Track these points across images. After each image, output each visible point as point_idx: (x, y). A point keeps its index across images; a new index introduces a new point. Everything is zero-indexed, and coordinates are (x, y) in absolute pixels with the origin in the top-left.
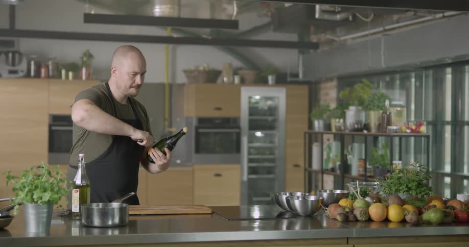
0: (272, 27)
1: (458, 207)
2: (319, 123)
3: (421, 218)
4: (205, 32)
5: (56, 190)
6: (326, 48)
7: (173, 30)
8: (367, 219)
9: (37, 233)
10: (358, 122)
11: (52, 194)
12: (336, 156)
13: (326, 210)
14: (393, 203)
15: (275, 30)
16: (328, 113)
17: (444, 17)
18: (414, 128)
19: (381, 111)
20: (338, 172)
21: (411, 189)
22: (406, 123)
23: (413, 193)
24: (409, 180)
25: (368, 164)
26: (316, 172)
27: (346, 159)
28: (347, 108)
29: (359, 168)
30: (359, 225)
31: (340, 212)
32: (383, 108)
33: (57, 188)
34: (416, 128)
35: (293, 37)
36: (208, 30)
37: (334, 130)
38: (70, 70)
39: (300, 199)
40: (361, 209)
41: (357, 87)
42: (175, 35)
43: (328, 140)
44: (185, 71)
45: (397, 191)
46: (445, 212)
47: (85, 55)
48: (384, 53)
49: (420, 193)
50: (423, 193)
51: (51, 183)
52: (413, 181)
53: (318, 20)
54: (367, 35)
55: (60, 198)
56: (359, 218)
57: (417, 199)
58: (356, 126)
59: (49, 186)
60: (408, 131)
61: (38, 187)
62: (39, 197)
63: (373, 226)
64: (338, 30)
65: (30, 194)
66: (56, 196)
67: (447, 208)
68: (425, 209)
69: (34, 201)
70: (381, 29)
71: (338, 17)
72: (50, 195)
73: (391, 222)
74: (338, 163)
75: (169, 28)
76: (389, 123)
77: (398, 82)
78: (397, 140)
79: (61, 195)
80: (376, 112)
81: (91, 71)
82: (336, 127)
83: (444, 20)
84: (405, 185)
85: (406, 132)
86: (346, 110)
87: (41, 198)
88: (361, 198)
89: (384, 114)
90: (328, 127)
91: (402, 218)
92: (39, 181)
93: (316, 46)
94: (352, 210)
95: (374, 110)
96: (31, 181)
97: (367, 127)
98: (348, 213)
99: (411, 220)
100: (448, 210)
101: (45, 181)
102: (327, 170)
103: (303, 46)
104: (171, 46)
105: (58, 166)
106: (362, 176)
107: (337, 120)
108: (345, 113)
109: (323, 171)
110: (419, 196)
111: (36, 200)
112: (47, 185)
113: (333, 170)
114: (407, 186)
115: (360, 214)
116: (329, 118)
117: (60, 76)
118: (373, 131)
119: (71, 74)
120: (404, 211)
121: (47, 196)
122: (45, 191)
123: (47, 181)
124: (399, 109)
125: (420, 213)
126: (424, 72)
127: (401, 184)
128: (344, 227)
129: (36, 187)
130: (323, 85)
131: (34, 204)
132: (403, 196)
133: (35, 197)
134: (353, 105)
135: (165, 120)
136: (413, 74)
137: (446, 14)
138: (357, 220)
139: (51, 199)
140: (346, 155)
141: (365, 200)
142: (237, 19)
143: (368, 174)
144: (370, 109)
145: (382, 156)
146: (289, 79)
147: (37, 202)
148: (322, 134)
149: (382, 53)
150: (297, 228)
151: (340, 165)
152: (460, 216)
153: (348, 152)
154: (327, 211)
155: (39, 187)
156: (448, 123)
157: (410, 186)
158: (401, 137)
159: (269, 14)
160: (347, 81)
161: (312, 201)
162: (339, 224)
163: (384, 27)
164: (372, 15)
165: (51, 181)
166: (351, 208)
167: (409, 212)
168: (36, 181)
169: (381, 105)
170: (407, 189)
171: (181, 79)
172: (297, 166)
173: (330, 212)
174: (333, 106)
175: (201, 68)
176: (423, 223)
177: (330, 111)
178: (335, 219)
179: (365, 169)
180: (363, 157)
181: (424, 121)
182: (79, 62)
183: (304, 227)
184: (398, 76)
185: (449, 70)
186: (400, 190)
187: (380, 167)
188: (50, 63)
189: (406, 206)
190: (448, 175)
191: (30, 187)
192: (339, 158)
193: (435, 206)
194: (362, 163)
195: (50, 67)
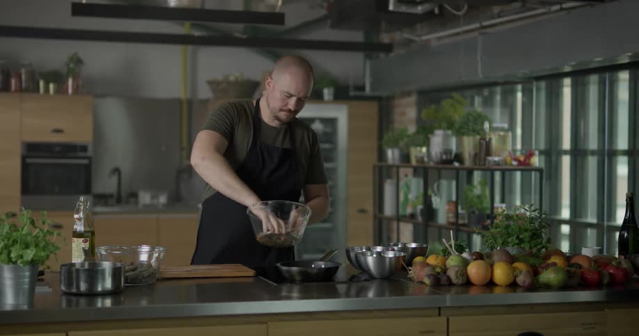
0: (329, 22)
1: (585, 264)
2: (393, 154)
3: (538, 281)
4: (237, 29)
5: (41, 245)
6: (402, 51)
7: (193, 26)
8: (465, 281)
9: (16, 305)
10: (447, 151)
11: (37, 252)
12: (417, 198)
13: (410, 270)
14: (500, 261)
15: (333, 27)
16: (406, 140)
17: (562, 9)
18: (522, 159)
19: (478, 137)
20: (420, 219)
21: (523, 242)
22: (512, 152)
23: (526, 246)
24: (520, 228)
25: (459, 208)
26: (390, 219)
27: (431, 201)
28: (432, 132)
29: (448, 213)
30: (454, 290)
31: (429, 273)
32: (481, 132)
33: (44, 243)
34: (525, 160)
35: (358, 36)
36: (240, 26)
37: (414, 163)
38: (51, 82)
39: (375, 256)
40: (457, 269)
41: (446, 103)
42: (197, 33)
43: (406, 176)
44: (210, 83)
45: (504, 243)
46: (568, 271)
47: (71, 60)
48: (482, 58)
49: (536, 246)
50: (539, 247)
51: (36, 236)
52: (526, 230)
53: (393, 12)
54: (458, 34)
55: (48, 257)
56: (454, 280)
57: (531, 255)
58: (444, 157)
59: (33, 240)
60: (515, 163)
61: (17, 242)
62: (19, 255)
63: (473, 291)
64: (418, 26)
65: (6, 252)
66: (43, 254)
67: (570, 265)
68: (543, 269)
69: (11, 261)
70: (477, 25)
71: (420, 9)
72: (34, 252)
73: (496, 285)
74: (420, 207)
75: (188, 24)
76: (488, 152)
77: (498, 98)
78: (498, 176)
79: (48, 253)
80: (471, 138)
81: (80, 83)
82: (416, 157)
83: (562, 13)
84: (516, 236)
85: (512, 165)
86: (430, 136)
87: (21, 257)
88: (457, 253)
89: (482, 141)
90: (406, 158)
91: (512, 280)
92: (19, 233)
93: (388, 48)
94: (445, 270)
95: (468, 135)
96: (7, 233)
97: (459, 158)
98: (439, 273)
99: (524, 282)
100: (573, 269)
101: (27, 234)
102: (405, 216)
103: (371, 48)
104: (190, 48)
105: (45, 213)
106: (453, 224)
107: (419, 148)
108: (428, 139)
109: (399, 218)
110: (534, 250)
111: (14, 260)
112: (29, 239)
113: (413, 216)
114: (518, 237)
115: (456, 275)
116: (408, 146)
117: (37, 89)
118: (468, 163)
119: (51, 86)
120: (515, 271)
121: (30, 254)
122: (27, 247)
123: (30, 234)
124: (502, 133)
125: (535, 272)
126: (535, 83)
127: (509, 235)
128: (434, 293)
129: (15, 242)
130: (397, 102)
131: (11, 265)
132: (513, 250)
133: (13, 255)
134: (440, 128)
135: (182, 149)
136: (519, 87)
137: (564, 6)
138: (451, 284)
139: (36, 258)
140: (430, 197)
141: (462, 257)
142: (282, 11)
143: (460, 222)
144: (463, 134)
145: (479, 197)
146: (352, 93)
147: (16, 262)
148: (398, 167)
149: (479, 58)
150: (371, 294)
151: (422, 210)
152: (589, 277)
153: (433, 191)
154: (411, 272)
155: (19, 241)
156: (566, 152)
157: (521, 236)
158: (503, 172)
159: (325, 5)
160: (430, 97)
161: (391, 258)
162: (427, 289)
163: (481, 23)
164: (466, 7)
165: (34, 234)
166: (443, 267)
167: (521, 272)
168: (14, 234)
169: (478, 128)
170: (517, 241)
171: (205, 93)
172: (362, 211)
173: (415, 272)
174: (412, 129)
175: (232, 78)
176: (540, 287)
177: (409, 136)
178: (422, 283)
179: (457, 215)
180: (454, 198)
181: (536, 149)
182: (64, 70)
183: (380, 293)
184: (498, 89)
185: (567, 81)
186: (508, 243)
187: (477, 212)
188: (23, 71)
189: (516, 265)
190: (565, 222)
191: (6, 242)
192: (421, 199)
193: (555, 264)
194: (452, 207)
195: (23, 77)
